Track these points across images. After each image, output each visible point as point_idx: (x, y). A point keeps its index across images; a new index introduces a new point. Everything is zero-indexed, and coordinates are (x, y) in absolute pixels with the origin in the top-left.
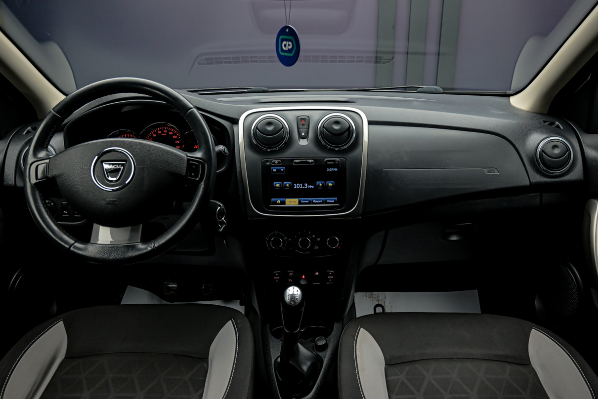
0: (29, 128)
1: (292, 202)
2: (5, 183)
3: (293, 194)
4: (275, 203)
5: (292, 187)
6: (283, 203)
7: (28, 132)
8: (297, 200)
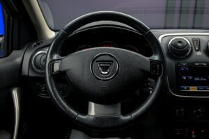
0: (35, 44)
1: (193, 89)
2: (23, 74)
3: (193, 83)
4: (184, 89)
5: (193, 79)
6: (188, 89)
7: (35, 46)
8: (196, 88)
